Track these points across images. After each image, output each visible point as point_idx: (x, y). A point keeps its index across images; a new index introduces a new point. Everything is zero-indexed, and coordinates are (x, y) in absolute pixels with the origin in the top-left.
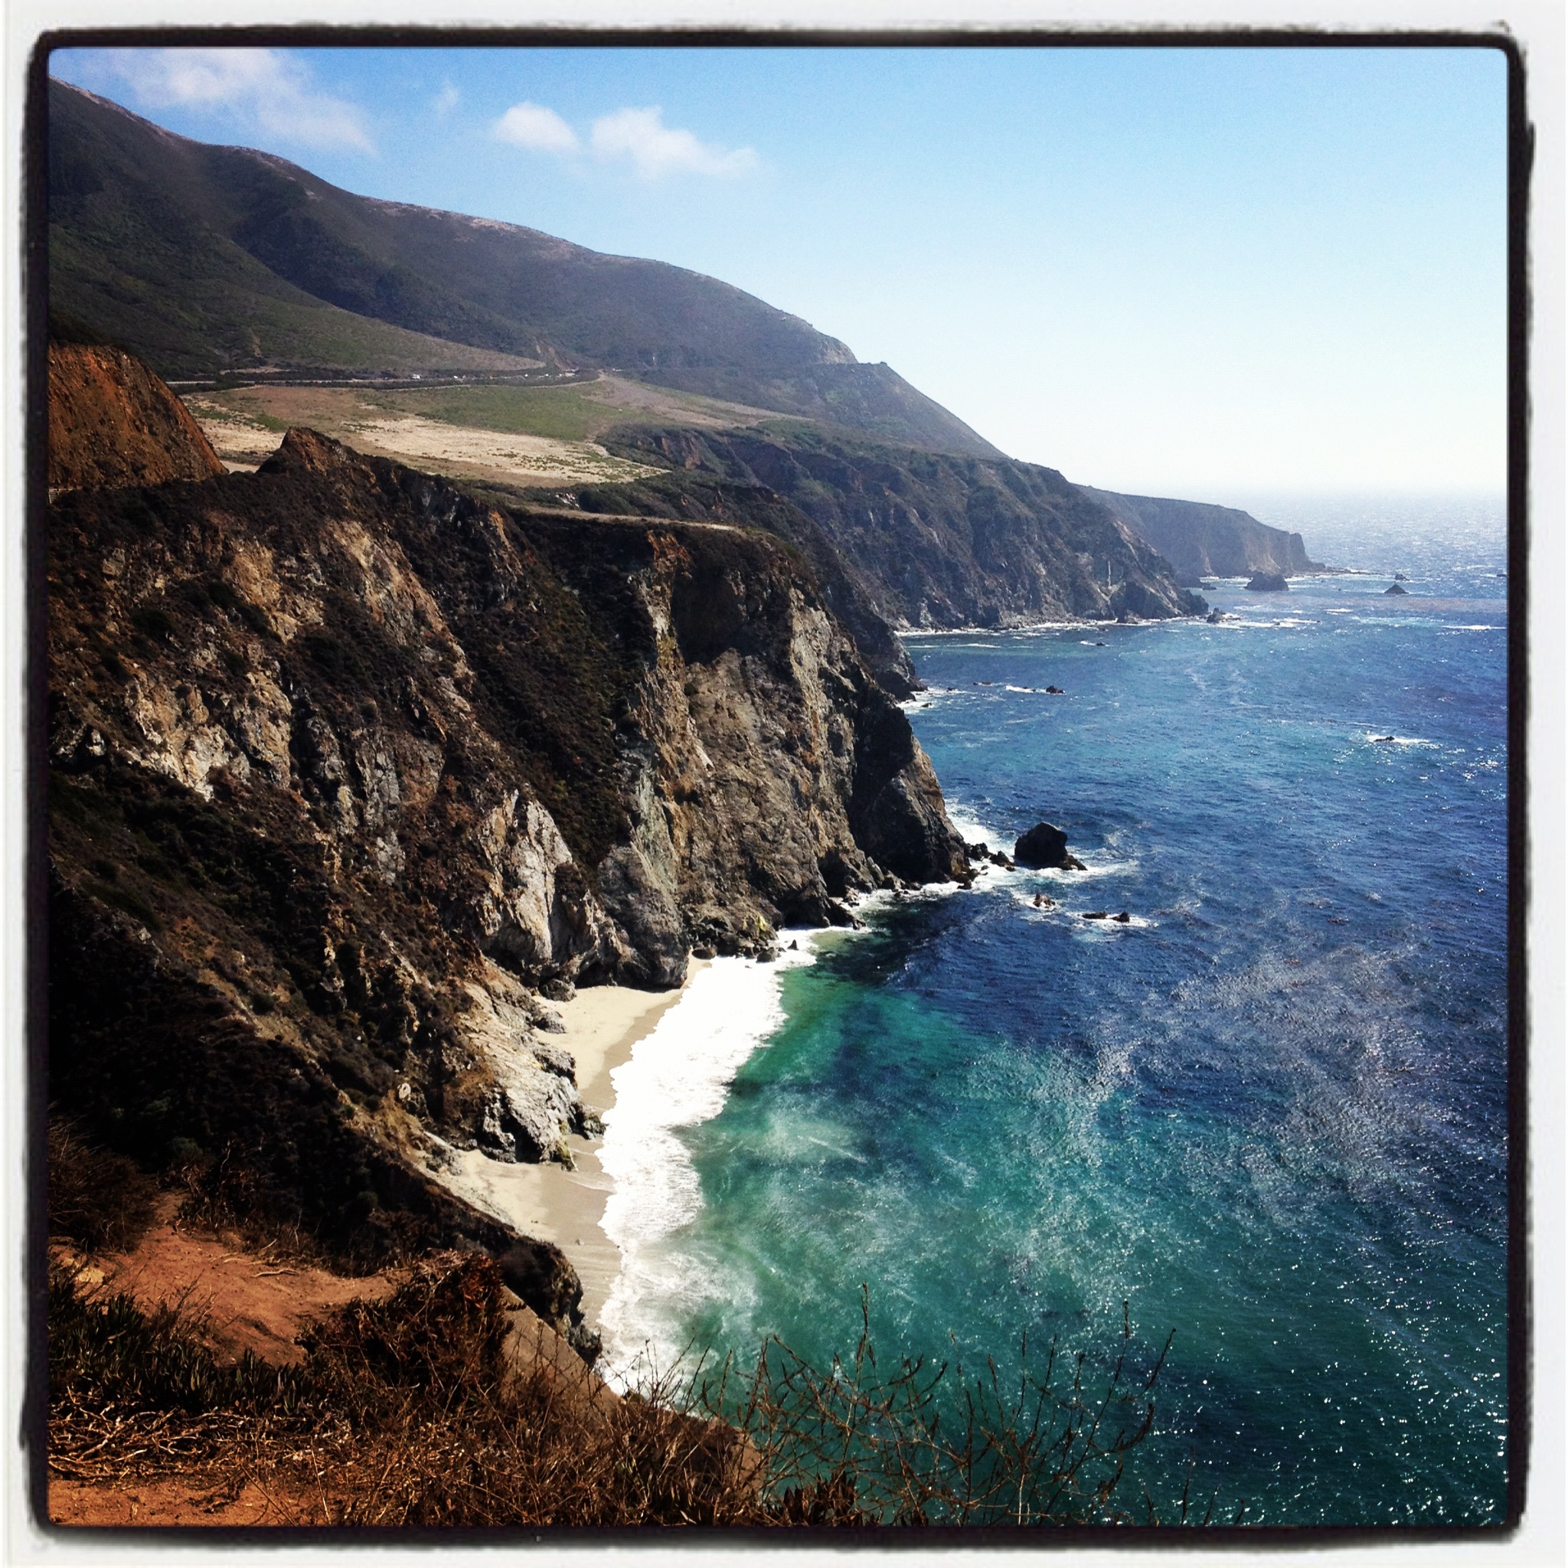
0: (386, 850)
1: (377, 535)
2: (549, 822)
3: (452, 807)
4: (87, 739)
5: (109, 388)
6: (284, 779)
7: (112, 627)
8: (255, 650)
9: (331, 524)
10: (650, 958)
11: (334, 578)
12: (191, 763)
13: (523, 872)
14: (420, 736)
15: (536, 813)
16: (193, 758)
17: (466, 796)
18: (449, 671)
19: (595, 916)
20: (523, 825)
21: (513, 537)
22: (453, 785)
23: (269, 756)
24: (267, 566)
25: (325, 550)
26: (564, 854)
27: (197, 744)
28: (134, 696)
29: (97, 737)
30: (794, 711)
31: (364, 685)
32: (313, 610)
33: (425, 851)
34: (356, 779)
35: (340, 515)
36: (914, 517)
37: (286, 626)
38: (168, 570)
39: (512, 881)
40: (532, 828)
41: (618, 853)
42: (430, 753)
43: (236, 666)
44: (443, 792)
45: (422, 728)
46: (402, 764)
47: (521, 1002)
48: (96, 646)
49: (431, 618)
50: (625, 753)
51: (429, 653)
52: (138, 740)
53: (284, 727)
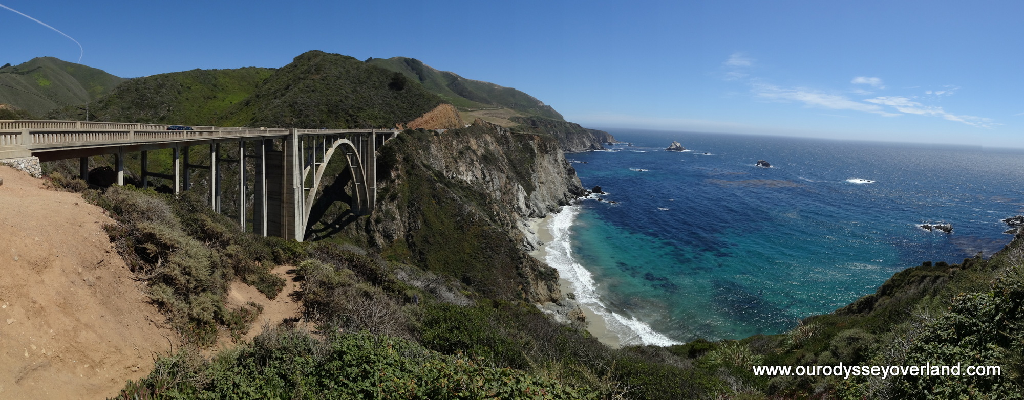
0: (498, 193)
1: (491, 137)
2: (522, 188)
3: (508, 185)
5: (450, 111)
6: (481, 181)
7: (455, 154)
8: (475, 158)
9: (484, 135)
10: (541, 212)
11: (485, 145)
12: (467, 178)
13: (519, 197)
14: (502, 173)
15: (520, 187)
17: (510, 184)
18: (504, 161)
19: (532, 205)
20: (519, 189)
21: (512, 137)
22: (508, 182)
23: (478, 177)
24: (475, 143)
25: (484, 139)
26: (526, 194)
27: (468, 175)
29: (454, 174)
31: (492, 164)
32: (483, 150)
33: (504, 193)
34: (492, 180)
35: (485, 133)
36: (558, 133)
37: (479, 153)
38: (462, 144)
39: (518, 199)
40: (520, 189)
41: (533, 193)
42: (504, 176)
43: (472, 160)
44: (506, 183)
45: (502, 171)
46: (499, 178)
47: (521, 220)
48: (453, 157)
49: (500, 152)
50: (533, 175)
51: (500, 158)
52: (460, 174)
53: (480, 171)
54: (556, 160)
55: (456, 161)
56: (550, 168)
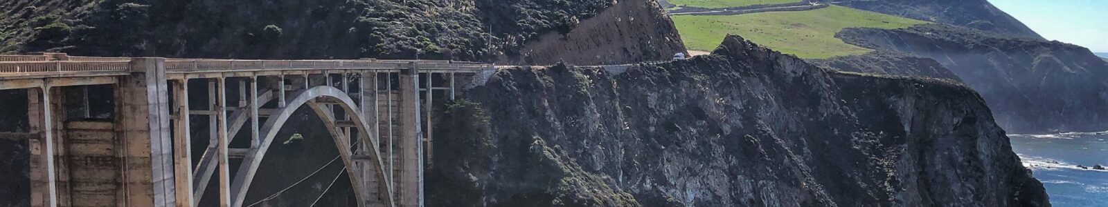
1: (765, 84)
4: (644, 180)
7: (652, 129)
8: (713, 140)
11: (746, 106)
12: (686, 194)
14: (791, 184)
16: (687, 192)
23: (720, 192)
24: (718, 99)
25: (743, 92)
27: (688, 185)
28: (663, 162)
30: (980, 177)
31: (763, 162)
32: (738, 121)
37: (727, 129)
43: (704, 146)
49: (790, 128)
52: (664, 182)
53: (726, 179)
54: (972, 155)
55: (653, 147)
56: (950, 174)
